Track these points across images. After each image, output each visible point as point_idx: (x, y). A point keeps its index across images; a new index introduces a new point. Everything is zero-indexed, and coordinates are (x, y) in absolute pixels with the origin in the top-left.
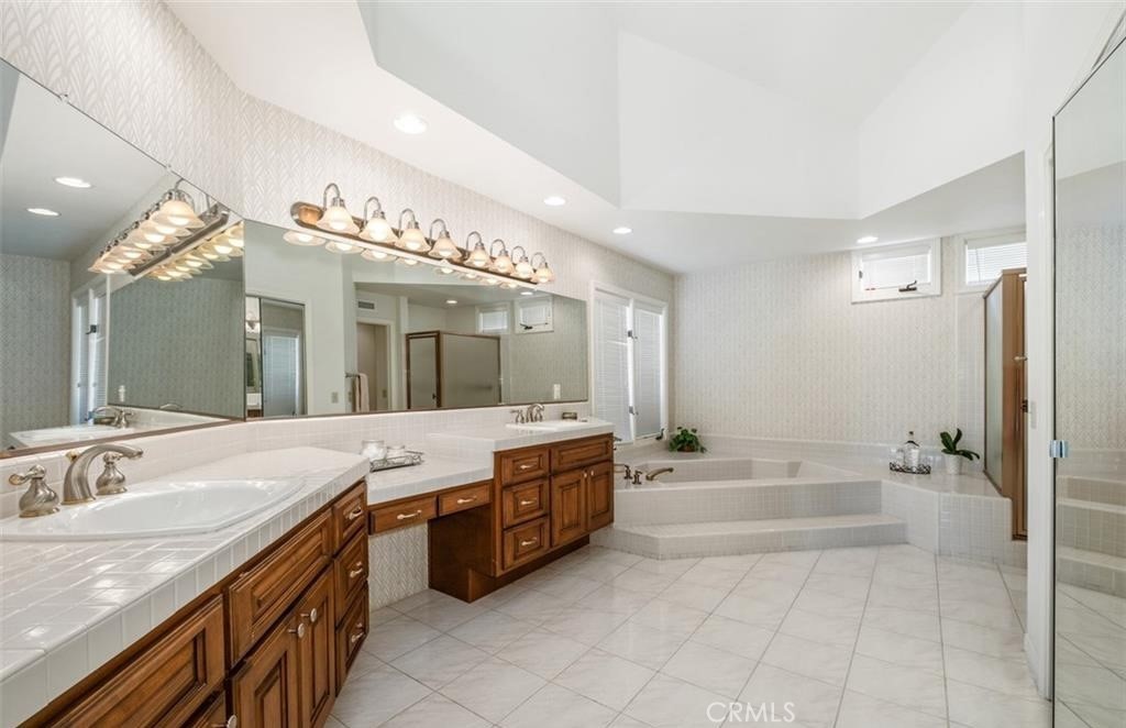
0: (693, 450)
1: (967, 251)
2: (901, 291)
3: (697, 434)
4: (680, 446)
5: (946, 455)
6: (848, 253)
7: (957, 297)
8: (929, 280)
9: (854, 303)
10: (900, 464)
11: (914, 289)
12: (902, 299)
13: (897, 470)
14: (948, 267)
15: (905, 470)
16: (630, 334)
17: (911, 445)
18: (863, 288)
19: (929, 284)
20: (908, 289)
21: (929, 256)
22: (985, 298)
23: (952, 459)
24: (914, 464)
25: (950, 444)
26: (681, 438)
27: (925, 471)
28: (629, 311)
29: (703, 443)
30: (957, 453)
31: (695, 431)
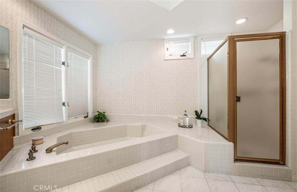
0: (103, 121)
1: (202, 43)
2: (181, 56)
3: (105, 114)
4: (97, 120)
5: (197, 120)
6: (163, 40)
7: (199, 59)
8: (190, 53)
9: (165, 60)
10: (182, 124)
11: (185, 56)
12: (181, 59)
13: (181, 127)
14: (196, 48)
15: (184, 127)
16: (63, 63)
17: (186, 116)
18: (168, 55)
19: (190, 54)
20: (183, 56)
21: (190, 44)
22: (208, 60)
23: (199, 121)
24: (187, 124)
25: (198, 116)
26: (98, 116)
27: (191, 127)
28: (63, 51)
29: (108, 118)
30: (201, 119)
31: (104, 113)
